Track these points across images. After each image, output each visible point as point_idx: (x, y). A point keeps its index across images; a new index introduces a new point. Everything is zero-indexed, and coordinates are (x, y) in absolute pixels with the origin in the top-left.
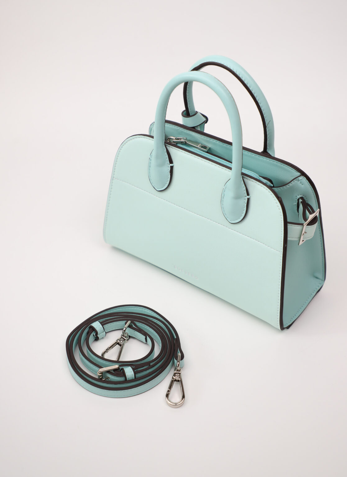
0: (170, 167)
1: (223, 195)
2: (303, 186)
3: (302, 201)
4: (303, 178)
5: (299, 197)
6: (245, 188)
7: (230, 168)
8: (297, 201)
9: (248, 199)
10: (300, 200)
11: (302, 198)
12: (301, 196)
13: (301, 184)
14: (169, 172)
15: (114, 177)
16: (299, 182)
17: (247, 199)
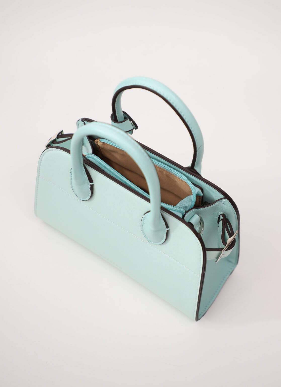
0: (90, 185)
1: (142, 223)
2: (225, 206)
3: (223, 218)
4: (226, 201)
5: (220, 213)
6: (164, 223)
7: (148, 200)
8: (218, 217)
9: (168, 231)
10: (221, 217)
11: (223, 215)
12: (223, 213)
13: (223, 205)
14: (90, 189)
15: (39, 175)
16: (222, 203)
17: (166, 231)
